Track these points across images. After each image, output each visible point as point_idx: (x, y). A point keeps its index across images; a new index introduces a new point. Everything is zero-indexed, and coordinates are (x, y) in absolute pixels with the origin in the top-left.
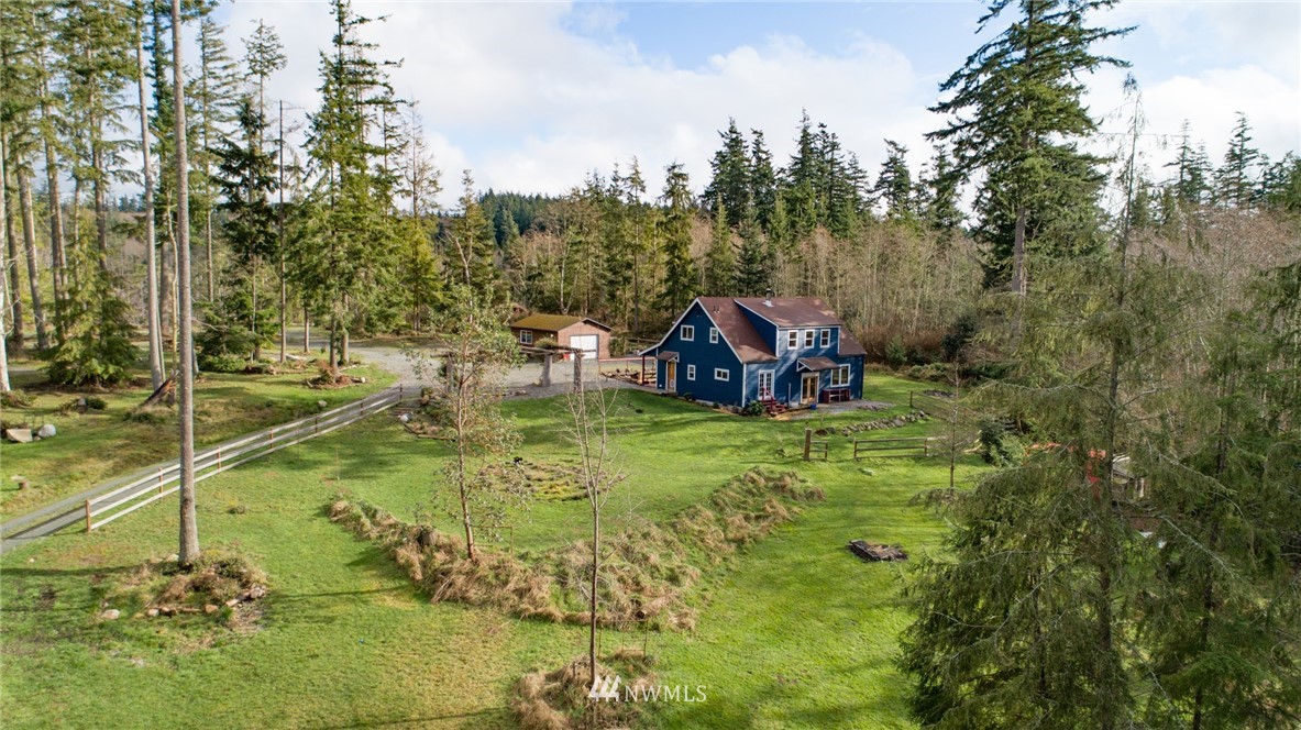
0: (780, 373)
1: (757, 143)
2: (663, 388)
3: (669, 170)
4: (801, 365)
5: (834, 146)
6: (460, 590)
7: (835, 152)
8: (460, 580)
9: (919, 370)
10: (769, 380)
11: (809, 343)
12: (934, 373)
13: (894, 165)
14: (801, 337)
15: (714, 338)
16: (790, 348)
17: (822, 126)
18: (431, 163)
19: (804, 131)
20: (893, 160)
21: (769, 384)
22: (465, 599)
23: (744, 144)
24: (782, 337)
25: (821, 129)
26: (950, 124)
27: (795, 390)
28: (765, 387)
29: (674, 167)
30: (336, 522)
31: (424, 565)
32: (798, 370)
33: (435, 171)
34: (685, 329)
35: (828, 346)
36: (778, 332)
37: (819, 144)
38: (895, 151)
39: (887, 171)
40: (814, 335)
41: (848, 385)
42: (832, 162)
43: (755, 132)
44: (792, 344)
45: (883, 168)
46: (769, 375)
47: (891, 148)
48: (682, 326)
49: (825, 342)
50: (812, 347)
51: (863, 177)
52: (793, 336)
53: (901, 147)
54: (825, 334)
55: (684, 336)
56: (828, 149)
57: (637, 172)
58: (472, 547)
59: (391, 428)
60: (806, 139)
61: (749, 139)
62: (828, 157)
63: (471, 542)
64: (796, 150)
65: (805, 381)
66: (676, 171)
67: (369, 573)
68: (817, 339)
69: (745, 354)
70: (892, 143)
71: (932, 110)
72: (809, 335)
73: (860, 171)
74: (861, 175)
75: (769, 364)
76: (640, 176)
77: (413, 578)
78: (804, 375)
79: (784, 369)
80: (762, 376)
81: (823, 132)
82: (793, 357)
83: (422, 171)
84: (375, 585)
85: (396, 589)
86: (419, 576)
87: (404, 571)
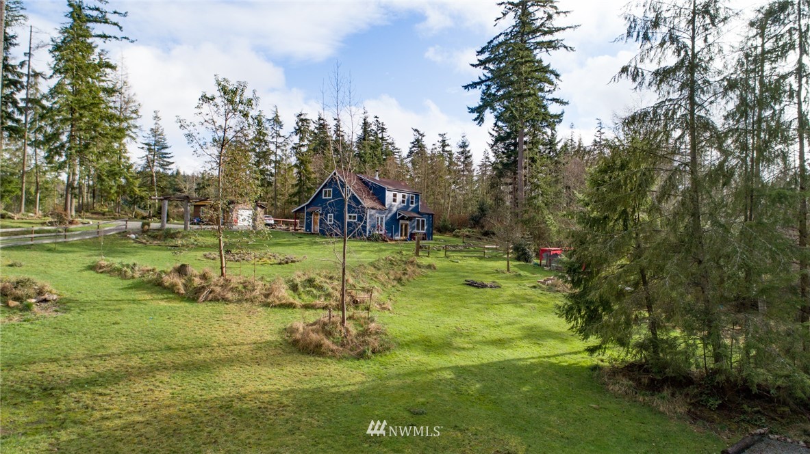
0: (388, 218)
1: (338, 126)
2: (310, 231)
3: (298, 116)
4: (399, 214)
5: (383, 130)
6: (219, 294)
7: (384, 133)
8: (218, 289)
9: (459, 232)
10: (382, 221)
11: (403, 202)
12: (467, 233)
13: (418, 143)
14: (399, 197)
16: (393, 203)
17: (376, 117)
18: (135, 98)
19: (365, 120)
20: (417, 140)
21: (381, 224)
22: (225, 299)
23: (329, 127)
24: (389, 195)
25: (375, 119)
26: (480, 78)
27: (396, 231)
28: (379, 225)
29: (301, 115)
30: (102, 273)
31: (185, 286)
32: (398, 218)
33: (137, 104)
34: (326, 191)
35: (414, 206)
36: (387, 192)
37: (374, 127)
38: (418, 135)
39: (413, 147)
40: (406, 197)
41: (425, 231)
42: (382, 138)
43: (335, 119)
44: (395, 201)
45: (411, 146)
46: (382, 218)
47: (416, 133)
48: (324, 190)
49: (412, 203)
50: (405, 204)
51: (398, 152)
52: (395, 195)
53: (421, 133)
54: (412, 198)
55: (325, 196)
56: (380, 131)
57: (277, 116)
58: (224, 270)
59: (123, 241)
60: (366, 125)
61: (331, 124)
62: (380, 136)
63: (224, 265)
64: (360, 132)
65: (402, 226)
66: (302, 117)
67: (140, 292)
68: (408, 200)
69: (367, 203)
70: (416, 130)
71: (473, 65)
72: (404, 197)
73: (397, 149)
74: (397, 151)
75: (380, 212)
76: (279, 118)
77: (178, 293)
78: (401, 222)
79: (389, 215)
80: (378, 218)
81: (377, 121)
82: (395, 209)
83: (127, 103)
84: (148, 297)
85: (167, 298)
86: (182, 291)
87: (171, 289)
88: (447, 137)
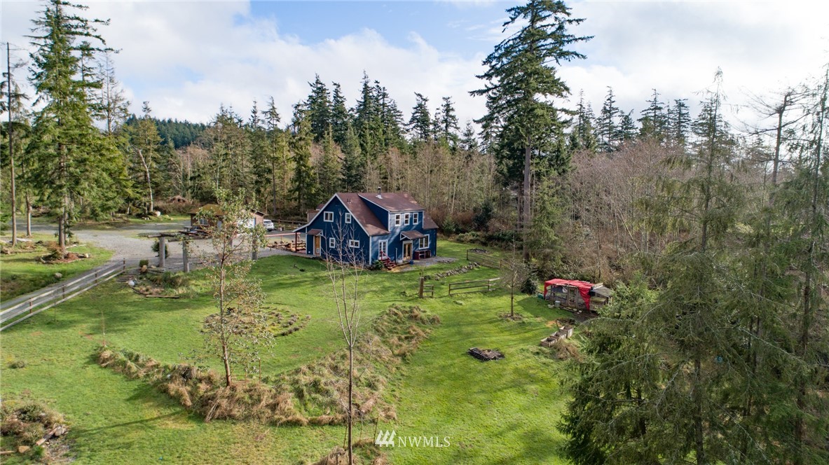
0: (391, 242)
1: (337, 91)
2: (312, 253)
3: (296, 107)
4: (403, 236)
5: (384, 95)
6: (226, 410)
7: (385, 99)
8: (224, 403)
9: (463, 237)
10: (384, 246)
11: (406, 222)
12: (471, 238)
13: (421, 108)
14: (402, 218)
15: (348, 220)
16: (396, 225)
17: (377, 82)
18: (122, 95)
19: (365, 85)
20: (420, 106)
21: (384, 249)
22: (232, 417)
23: (327, 92)
24: (391, 218)
25: (376, 84)
26: (486, 86)
27: (400, 252)
28: (382, 250)
29: (298, 105)
30: (106, 367)
31: (191, 394)
32: (401, 239)
33: (125, 102)
34: (327, 214)
35: (417, 223)
36: (389, 215)
37: (375, 94)
38: (421, 100)
39: (416, 113)
40: (409, 217)
41: (428, 247)
42: (384, 105)
43: (335, 84)
44: (397, 222)
45: (414, 111)
46: (384, 243)
47: (419, 98)
48: (325, 212)
49: (415, 221)
50: (408, 224)
51: (400, 115)
52: (398, 217)
53: (424, 98)
54: (415, 216)
55: (326, 219)
56: (381, 97)
57: (274, 108)
58: (230, 378)
59: (123, 292)
60: (366, 89)
61: (331, 89)
62: (381, 102)
63: (229, 374)
64: (360, 97)
65: (405, 245)
67: (147, 404)
68: (411, 219)
69: (370, 230)
70: (419, 95)
71: (478, 77)
72: (407, 217)
73: (398, 112)
74: (399, 114)
75: (383, 236)
76: (276, 110)
77: (185, 405)
78: (404, 243)
79: (392, 239)
80: (381, 244)
81: (378, 86)
82: (398, 231)
83: (115, 102)
84: (155, 413)
85: (174, 414)
86: (189, 403)
87: (176, 400)
88: (451, 100)
